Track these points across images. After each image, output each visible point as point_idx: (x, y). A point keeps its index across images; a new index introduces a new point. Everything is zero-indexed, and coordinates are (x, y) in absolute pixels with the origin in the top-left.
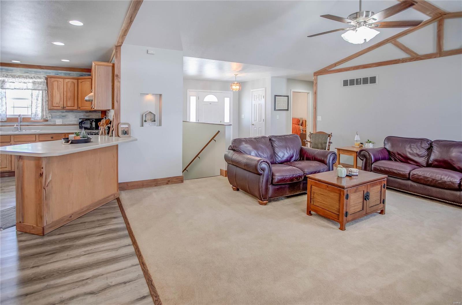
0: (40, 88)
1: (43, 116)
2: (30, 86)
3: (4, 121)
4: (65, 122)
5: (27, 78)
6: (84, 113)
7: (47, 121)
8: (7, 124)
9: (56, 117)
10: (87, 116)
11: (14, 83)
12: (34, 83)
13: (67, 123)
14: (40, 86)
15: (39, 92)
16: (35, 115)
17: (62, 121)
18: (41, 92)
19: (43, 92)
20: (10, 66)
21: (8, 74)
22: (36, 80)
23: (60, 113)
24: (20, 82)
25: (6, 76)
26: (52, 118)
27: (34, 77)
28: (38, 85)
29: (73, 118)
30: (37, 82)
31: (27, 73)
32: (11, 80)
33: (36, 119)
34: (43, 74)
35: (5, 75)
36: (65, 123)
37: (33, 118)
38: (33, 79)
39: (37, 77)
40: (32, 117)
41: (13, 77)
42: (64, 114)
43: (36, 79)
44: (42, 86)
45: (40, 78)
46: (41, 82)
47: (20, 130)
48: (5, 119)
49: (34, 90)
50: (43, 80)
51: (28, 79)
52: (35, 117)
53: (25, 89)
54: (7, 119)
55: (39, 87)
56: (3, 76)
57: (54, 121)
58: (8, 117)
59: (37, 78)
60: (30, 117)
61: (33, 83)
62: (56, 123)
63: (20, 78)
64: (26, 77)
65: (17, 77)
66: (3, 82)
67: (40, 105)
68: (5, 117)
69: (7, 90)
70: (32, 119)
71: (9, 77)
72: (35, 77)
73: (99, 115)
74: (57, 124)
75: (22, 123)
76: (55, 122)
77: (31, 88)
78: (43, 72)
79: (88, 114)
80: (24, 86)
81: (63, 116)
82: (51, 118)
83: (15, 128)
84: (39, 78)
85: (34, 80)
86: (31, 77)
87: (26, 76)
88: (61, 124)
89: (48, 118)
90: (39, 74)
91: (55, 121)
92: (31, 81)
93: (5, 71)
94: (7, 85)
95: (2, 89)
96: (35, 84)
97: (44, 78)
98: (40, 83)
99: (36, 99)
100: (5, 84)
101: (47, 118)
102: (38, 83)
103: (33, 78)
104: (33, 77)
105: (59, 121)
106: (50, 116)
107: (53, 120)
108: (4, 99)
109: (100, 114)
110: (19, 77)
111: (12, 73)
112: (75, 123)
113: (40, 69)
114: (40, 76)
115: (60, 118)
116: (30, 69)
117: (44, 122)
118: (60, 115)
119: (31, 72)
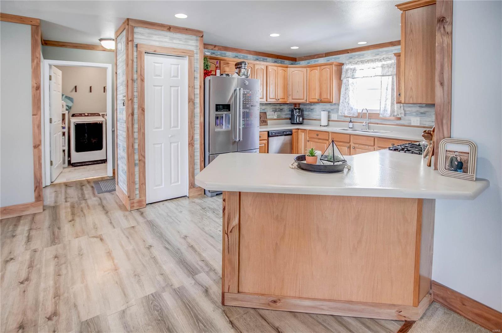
0: (390, 73)
1: (393, 111)
2: (379, 71)
3: (355, 116)
4: (425, 123)
7: (400, 119)
8: (359, 120)
9: (411, 114)
11: (363, 69)
12: (383, 67)
13: (427, 124)
14: (390, 69)
15: (389, 78)
16: (384, 110)
17: (420, 121)
18: (391, 77)
19: (393, 79)
20: (362, 51)
21: (358, 60)
22: (386, 63)
24: (369, 68)
25: (356, 63)
26: (405, 116)
28: (387, 70)
30: (387, 65)
31: (378, 54)
32: (361, 66)
33: (385, 115)
36: (425, 125)
38: (382, 61)
39: (386, 58)
40: (381, 113)
41: (362, 62)
42: (423, 110)
43: (386, 61)
44: (391, 69)
45: (390, 59)
46: (391, 65)
47: (368, 128)
48: (356, 115)
49: (383, 76)
50: (393, 61)
51: (377, 62)
52: (384, 113)
53: (374, 76)
54: (358, 114)
55: (389, 72)
56: (354, 63)
57: (409, 120)
58: (358, 111)
59: (387, 59)
60: (379, 113)
61: (382, 67)
62: (411, 123)
63: (368, 63)
64: (375, 61)
65: (366, 62)
66: (354, 70)
67: (389, 97)
68: (356, 112)
69: (357, 79)
71: (358, 64)
72: (385, 58)
74: (412, 124)
75: (372, 121)
77: (380, 75)
78: (395, 49)
80: (372, 72)
81: (422, 113)
82: (403, 115)
84: (389, 58)
85: (384, 63)
86: (380, 60)
87: (376, 59)
88: (419, 125)
89: (399, 115)
91: (411, 120)
92: (379, 64)
93: (357, 57)
94: (357, 74)
95: (353, 78)
96: (384, 68)
98: (389, 66)
99: (386, 88)
100: (355, 72)
102: (388, 67)
103: (382, 60)
104: (382, 59)
105: (415, 121)
106: (403, 112)
107: (407, 117)
110: (368, 61)
111: (363, 58)
113: (392, 46)
114: (390, 56)
115: (417, 115)
116: (381, 50)
117: (397, 120)
118: (417, 111)
119: (382, 52)
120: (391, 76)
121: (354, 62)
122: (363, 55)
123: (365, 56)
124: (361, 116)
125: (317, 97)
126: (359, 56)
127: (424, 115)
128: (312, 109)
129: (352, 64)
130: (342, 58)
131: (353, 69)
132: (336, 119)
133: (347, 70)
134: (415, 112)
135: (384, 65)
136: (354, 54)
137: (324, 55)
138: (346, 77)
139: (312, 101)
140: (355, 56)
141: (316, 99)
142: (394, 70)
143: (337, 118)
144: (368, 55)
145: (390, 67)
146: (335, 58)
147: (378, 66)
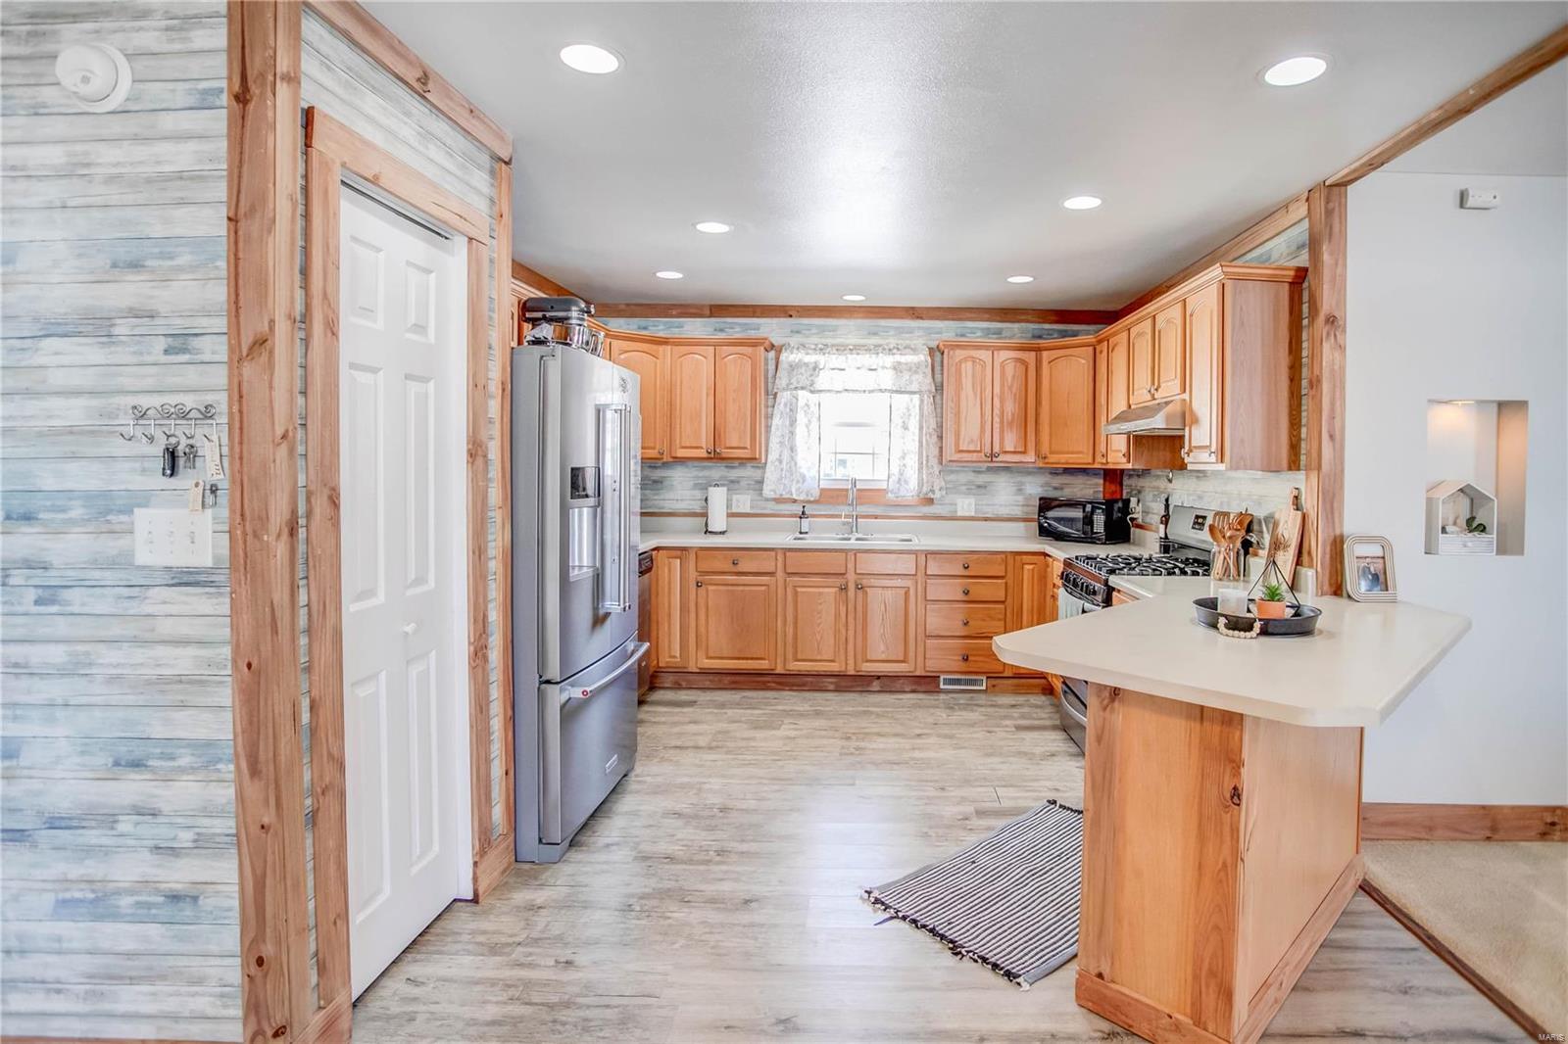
0: (914, 387)
1: (921, 484)
2: (887, 379)
3: (812, 499)
4: (985, 509)
5: (878, 354)
6: (1047, 474)
7: (930, 501)
8: (820, 511)
9: (958, 489)
10: (1056, 488)
11: (843, 370)
12: (897, 368)
13: (990, 512)
14: (915, 377)
15: (911, 400)
16: (900, 479)
17: (976, 505)
18: (916, 398)
19: (922, 401)
20: (831, 317)
21: (824, 341)
22: (903, 359)
23: (971, 476)
24: (859, 368)
25: (821, 349)
26: (947, 493)
27: (898, 349)
28: (908, 377)
29: (1013, 496)
30: (906, 364)
31: (879, 334)
32: (836, 360)
33: (902, 494)
34: (923, 334)
35: (820, 346)
36: (987, 513)
37: (892, 492)
38: (894, 354)
39: (905, 348)
40: (891, 488)
41: (841, 349)
42: (982, 479)
43: (905, 354)
44: (919, 377)
45: (915, 351)
46: (918, 365)
47: (849, 531)
48: (816, 494)
49: (897, 392)
50: (922, 357)
51: (881, 355)
53: (871, 392)
54: (822, 494)
55: (911, 383)
56: (815, 349)
57: (951, 504)
58: (823, 485)
59: (907, 350)
60: (885, 487)
61: (895, 369)
62: (956, 512)
63: (858, 354)
64: (876, 349)
65: (851, 350)
66: (815, 368)
67: (913, 447)
68: (817, 486)
69: (822, 395)
70: (890, 495)
71: (829, 353)
72: (900, 347)
73: (1097, 485)
74: (959, 514)
75: (862, 509)
76: (954, 507)
77: (889, 388)
78: (919, 328)
79: (1057, 481)
80: (868, 380)
81: (979, 487)
82: (942, 493)
83: (844, 524)
84: (912, 349)
85: (898, 358)
86: (890, 350)
87: (876, 346)
88: (973, 514)
89: (937, 491)
90: (907, 335)
91: (956, 505)
92: (889, 360)
93: (819, 333)
94: (823, 380)
95: (812, 392)
96: (901, 372)
97: (927, 351)
98: (913, 369)
99: (901, 424)
100: (818, 376)
101: (933, 491)
102: (910, 370)
103: (895, 351)
104: (894, 348)
105: (966, 505)
106: (943, 484)
107: (949, 499)
108: (814, 425)
109: (1101, 481)
110: (856, 349)
111: (837, 337)
112: (1018, 512)
113: (912, 318)
114: (913, 344)
115: (969, 493)
116: (883, 322)
117: (924, 505)
118: (970, 483)
119: (887, 329)
120: (918, 396)
121: (813, 347)
122: (834, 329)
123: (839, 332)
124: (831, 496)
125: (705, 440)
126: (822, 330)
127: (983, 491)
128: (655, 482)
129: (810, 351)
130: (771, 329)
131: (811, 366)
132: (748, 510)
133: (793, 367)
134: (965, 485)
135: (899, 363)
136: (805, 321)
137: (708, 312)
138: (792, 387)
139: (681, 453)
140: (809, 327)
141: (702, 448)
142: (923, 381)
143: (752, 507)
144: (849, 330)
145: (916, 372)
146: (746, 324)
147: (886, 365)
